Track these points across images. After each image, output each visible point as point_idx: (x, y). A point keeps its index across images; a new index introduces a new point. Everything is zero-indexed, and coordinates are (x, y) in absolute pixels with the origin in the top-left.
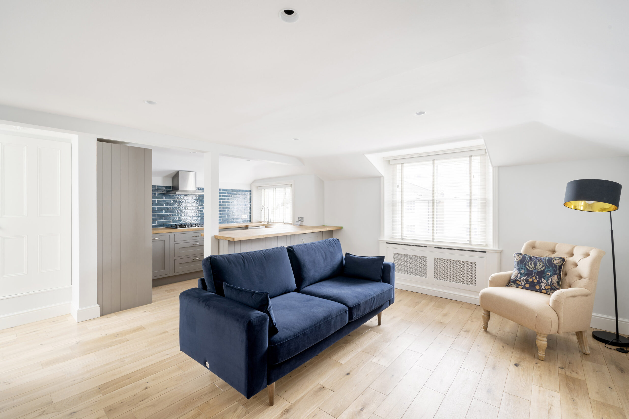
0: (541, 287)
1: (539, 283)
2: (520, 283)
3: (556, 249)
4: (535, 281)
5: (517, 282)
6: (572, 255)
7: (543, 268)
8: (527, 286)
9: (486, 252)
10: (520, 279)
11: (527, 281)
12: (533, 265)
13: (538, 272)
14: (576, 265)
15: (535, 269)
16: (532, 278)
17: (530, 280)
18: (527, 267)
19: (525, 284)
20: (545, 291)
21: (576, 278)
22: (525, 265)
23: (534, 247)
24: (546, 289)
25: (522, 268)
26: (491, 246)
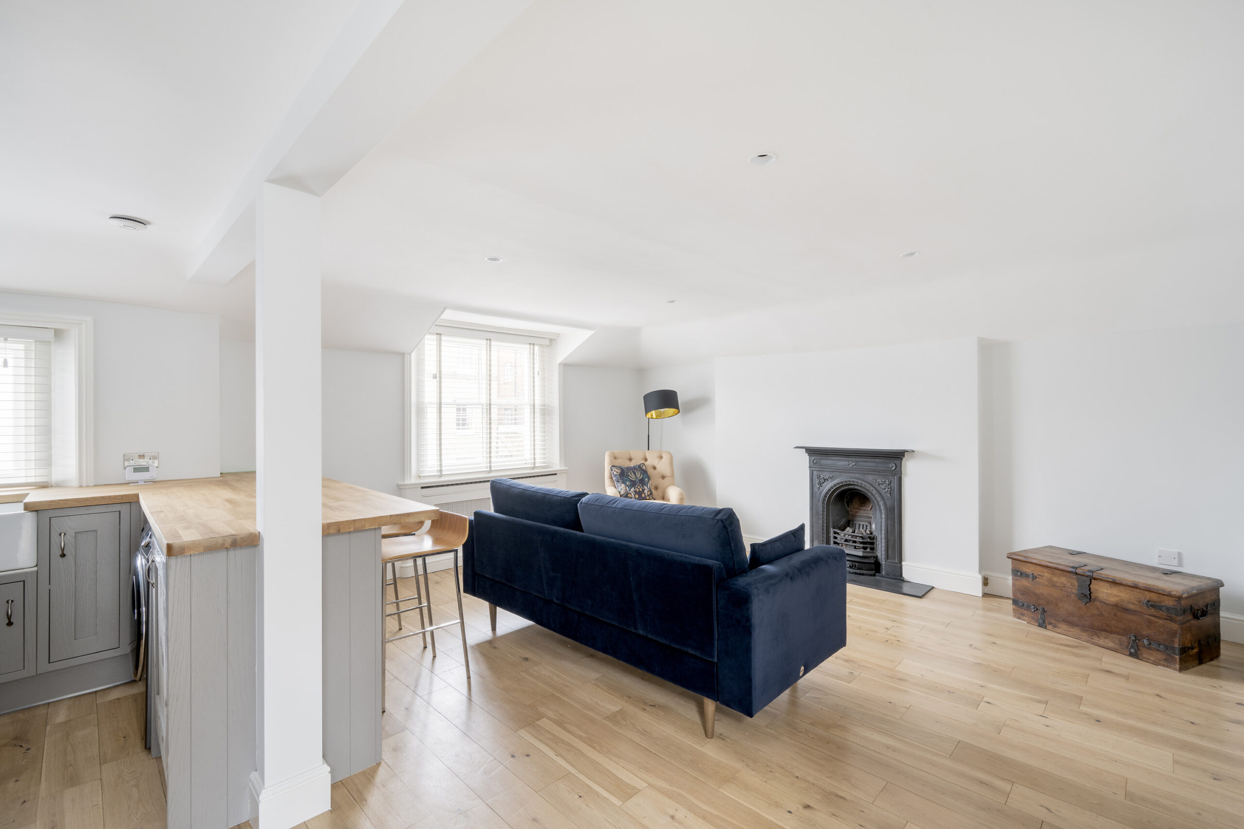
0: (645, 494)
1: (643, 490)
2: (631, 496)
3: (633, 457)
4: (641, 490)
5: (629, 495)
6: (646, 460)
7: (642, 476)
8: (637, 496)
9: (556, 474)
10: (630, 492)
11: (635, 492)
12: (633, 474)
13: (640, 480)
14: (655, 468)
15: (637, 478)
16: (637, 487)
17: (637, 490)
18: (629, 477)
19: (635, 495)
20: (648, 498)
21: (661, 480)
22: (628, 476)
23: (615, 458)
24: (648, 496)
25: (626, 480)
26: (557, 466)
